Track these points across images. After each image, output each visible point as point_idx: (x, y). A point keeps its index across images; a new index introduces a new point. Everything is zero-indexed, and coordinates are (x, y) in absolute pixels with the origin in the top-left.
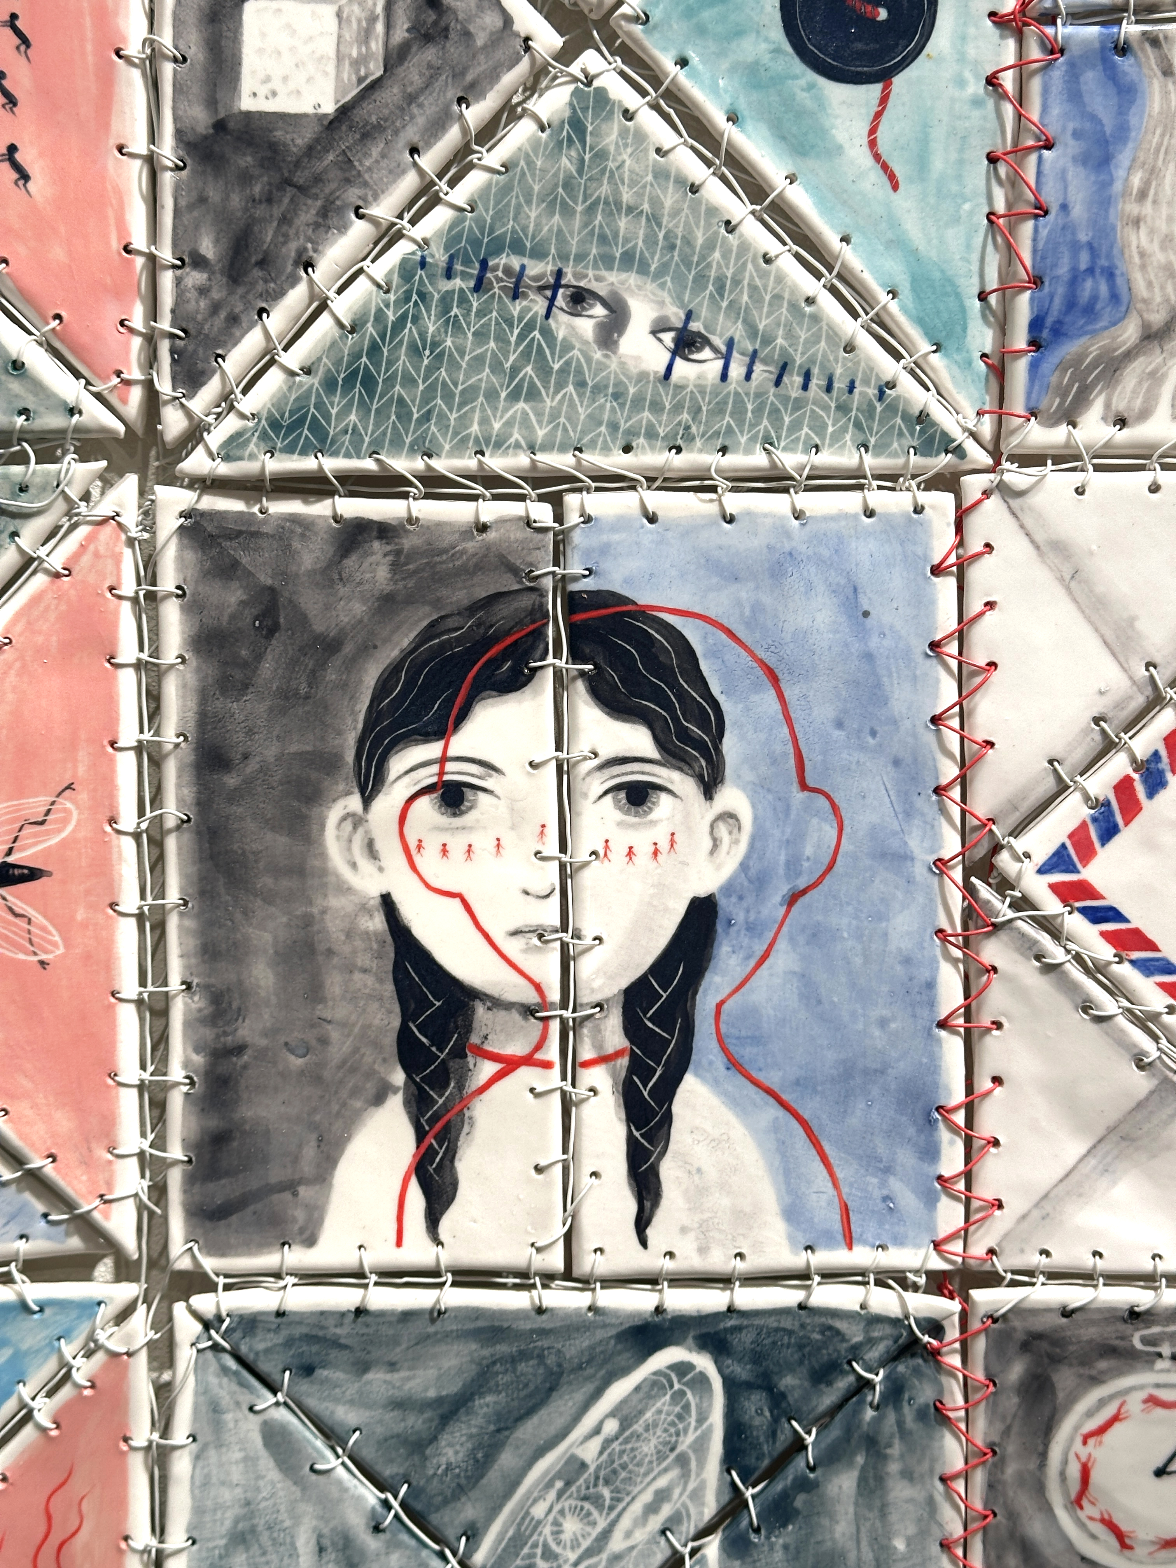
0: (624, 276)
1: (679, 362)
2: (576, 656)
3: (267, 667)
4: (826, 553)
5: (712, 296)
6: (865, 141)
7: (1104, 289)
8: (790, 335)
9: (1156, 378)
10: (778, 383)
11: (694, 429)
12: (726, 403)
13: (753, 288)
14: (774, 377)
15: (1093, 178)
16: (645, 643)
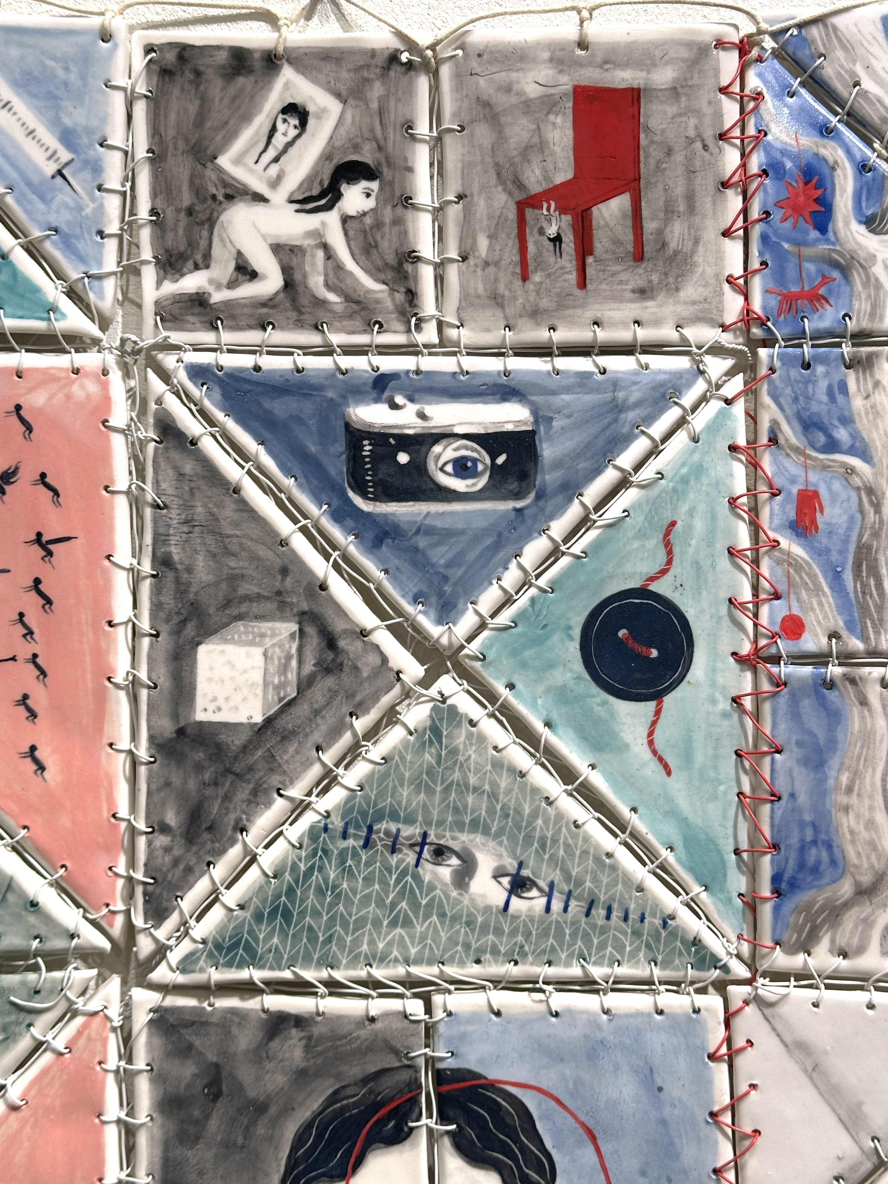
0: (472, 836)
1: (514, 900)
2: (443, 1119)
3: (213, 1124)
4: (628, 1042)
5: (537, 851)
6: (645, 741)
7: (825, 856)
8: (595, 880)
9: (868, 923)
10: (588, 914)
11: (527, 948)
12: (550, 929)
13: (567, 846)
14: (585, 910)
15: (812, 775)
16: (494, 1109)
